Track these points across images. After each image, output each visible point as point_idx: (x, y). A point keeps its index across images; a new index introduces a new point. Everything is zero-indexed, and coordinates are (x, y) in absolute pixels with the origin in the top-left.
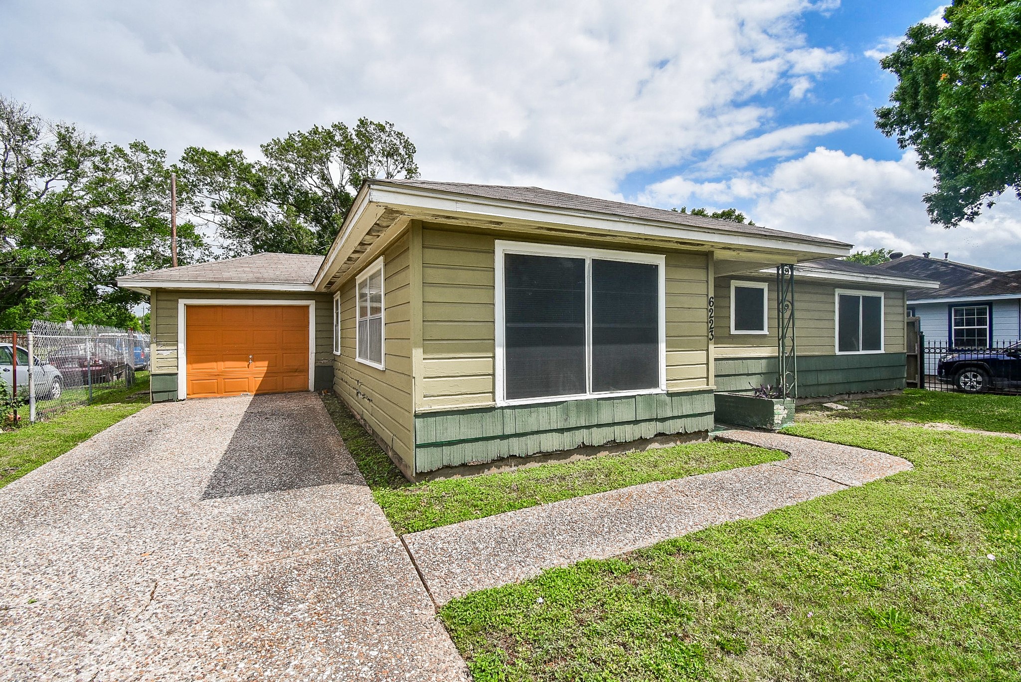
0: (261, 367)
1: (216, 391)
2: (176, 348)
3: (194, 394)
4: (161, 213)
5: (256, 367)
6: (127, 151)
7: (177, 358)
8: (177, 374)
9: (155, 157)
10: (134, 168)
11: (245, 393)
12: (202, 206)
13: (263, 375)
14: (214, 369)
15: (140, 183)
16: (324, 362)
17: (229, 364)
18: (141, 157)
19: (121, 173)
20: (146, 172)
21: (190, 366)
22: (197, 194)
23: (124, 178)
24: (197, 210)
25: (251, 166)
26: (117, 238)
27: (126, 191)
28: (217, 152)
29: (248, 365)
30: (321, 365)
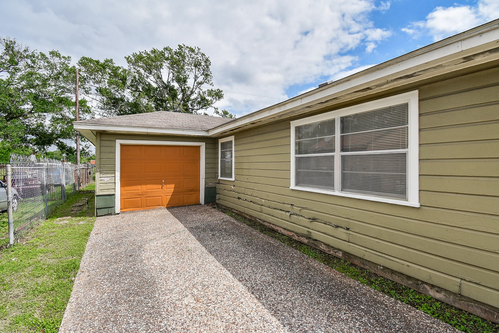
0: (170, 189)
1: (140, 206)
2: (114, 175)
3: (125, 208)
4: (66, 94)
5: (167, 188)
6: (48, 56)
7: (115, 183)
8: (114, 195)
9: (64, 60)
10: (52, 66)
11: (160, 207)
12: (90, 90)
13: (171, 194)
14: (139, 190)
15: (55, 76)
16: (211, 185)
17: (149, 187)
18: (56, 60)
19: (42, 70)
20: (58, 69)
21: (123, 188)
22: (87, 84)
23: (45, 73)
24: (87, 92)
25: (119, 68)
26: (41, 107)
27: (46, 80)
28: (98, 60)
29: (162, 187)
30: (208, 186)
